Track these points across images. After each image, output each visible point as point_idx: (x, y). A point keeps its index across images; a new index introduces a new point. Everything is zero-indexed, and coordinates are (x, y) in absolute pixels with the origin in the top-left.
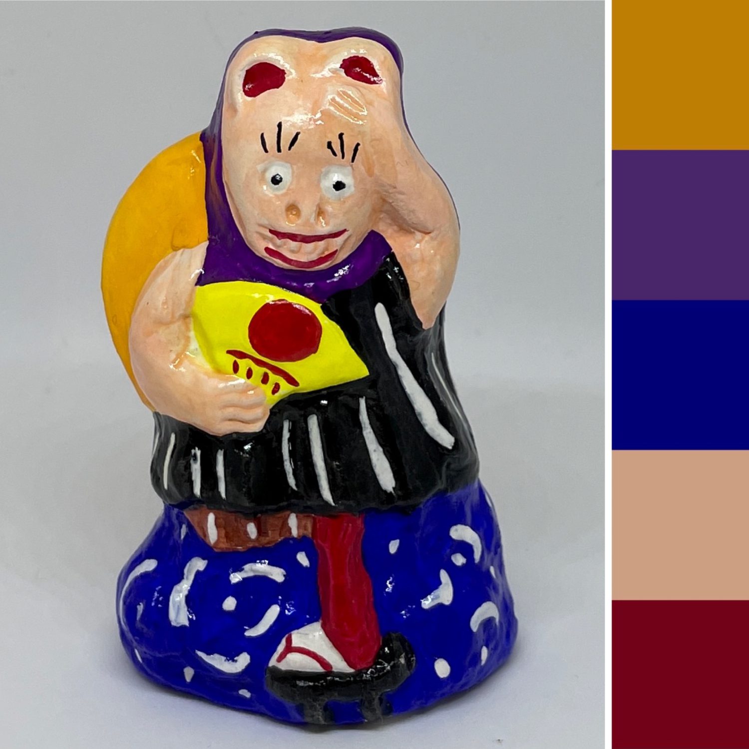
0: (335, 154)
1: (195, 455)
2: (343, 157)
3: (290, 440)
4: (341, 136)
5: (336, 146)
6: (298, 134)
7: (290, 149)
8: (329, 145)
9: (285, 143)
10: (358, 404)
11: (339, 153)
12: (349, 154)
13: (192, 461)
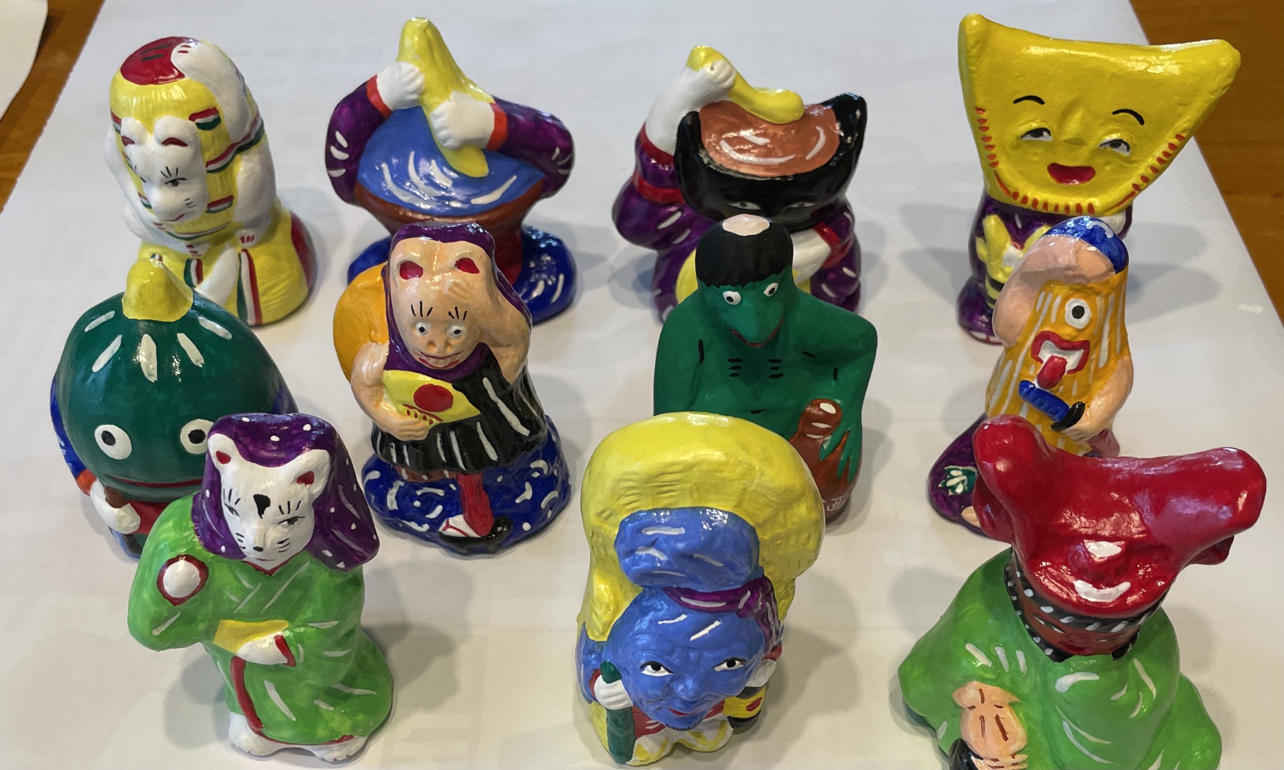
0: (453, 317)
1: (392, 446)
2: (458, 318)
3: (441, 441)
4: (456, 308)
5: (454, 314)
6: (432, 308)
7: (428, 315)
8: (450, 314)
9: (425, 312)
10: (476, 425)
11: (456, 317)
12: (461, 317)
13: (391, 449)
